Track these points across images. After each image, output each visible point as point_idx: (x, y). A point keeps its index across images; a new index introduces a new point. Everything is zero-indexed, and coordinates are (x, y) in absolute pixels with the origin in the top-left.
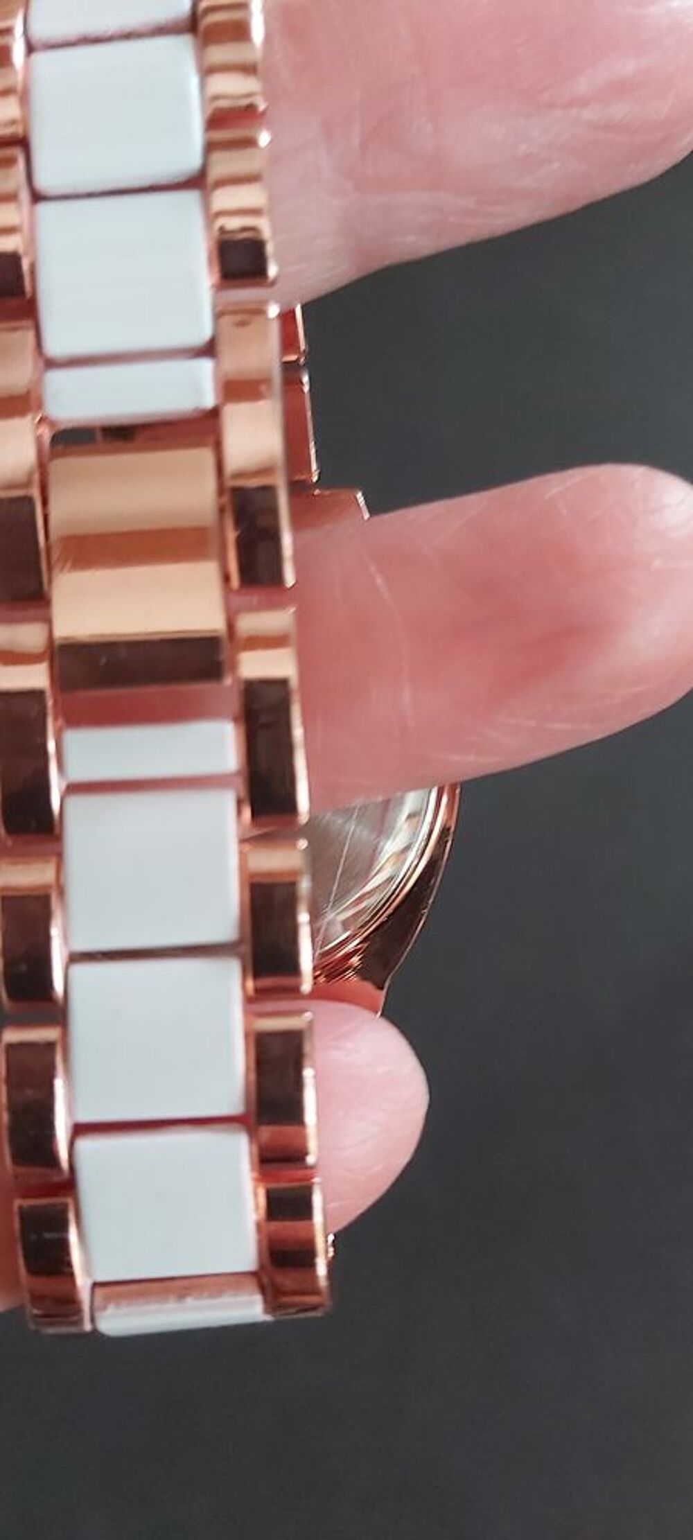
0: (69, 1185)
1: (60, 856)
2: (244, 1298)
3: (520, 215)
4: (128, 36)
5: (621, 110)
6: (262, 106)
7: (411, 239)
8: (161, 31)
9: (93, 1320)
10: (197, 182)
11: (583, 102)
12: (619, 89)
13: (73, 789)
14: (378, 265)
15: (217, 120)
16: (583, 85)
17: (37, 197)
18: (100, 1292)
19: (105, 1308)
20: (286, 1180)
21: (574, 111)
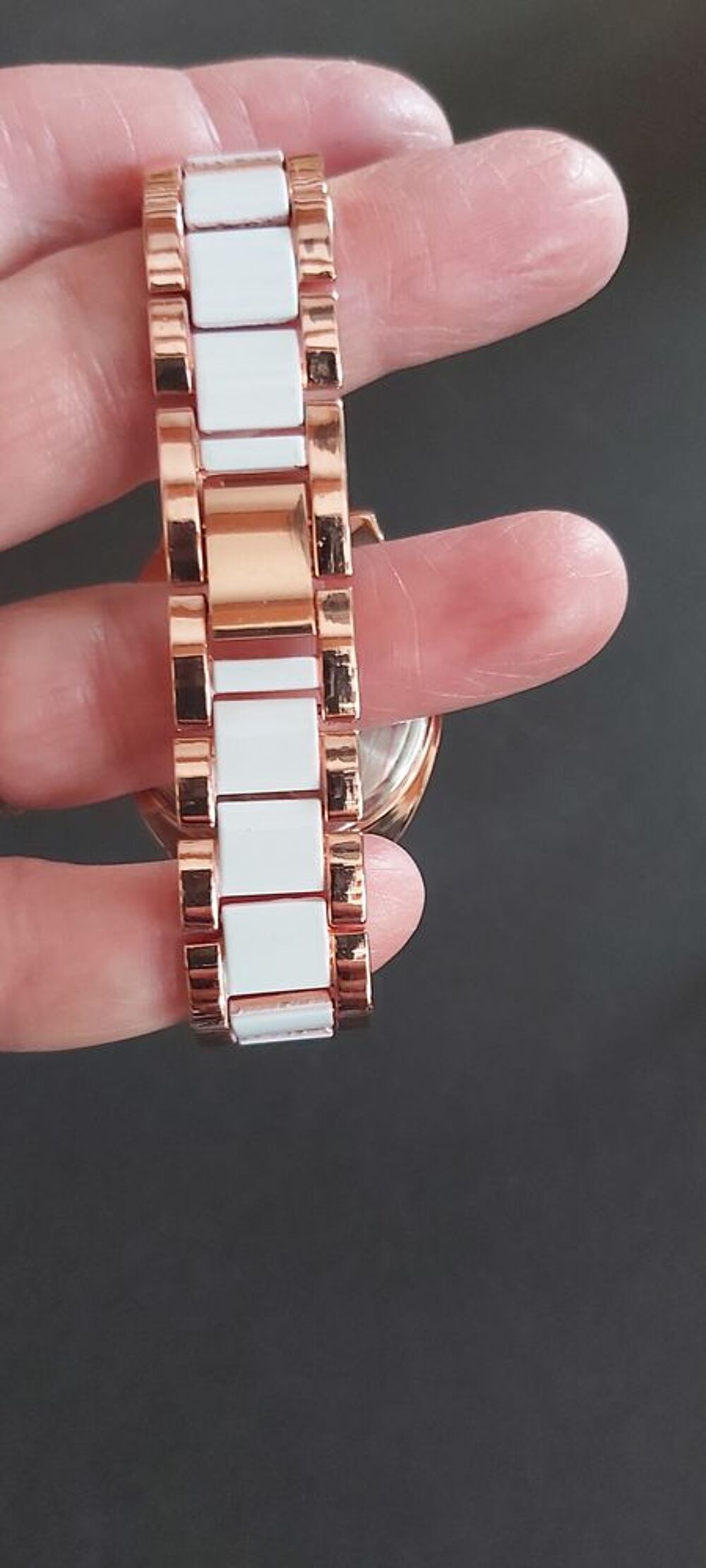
0: (219, 935)
1: (212, 737)
2: (322, 1004)
3: (490, 337)
4: (248, 226)
5: (552, 272)
6: (334, 276)
7: (419, 353)
8: (269, 223)
9: (229, 1021)
10: (294, 323)
11: (529, 268)
12: (552, 259)
13: (219, 697)
14: (396, 368)
15: (307, 284)
16: (529, 258)
17: (194, 329)
18: (232, 1003)
19: (237, 1012)
20: (349, 929)
21: (524, 275)
